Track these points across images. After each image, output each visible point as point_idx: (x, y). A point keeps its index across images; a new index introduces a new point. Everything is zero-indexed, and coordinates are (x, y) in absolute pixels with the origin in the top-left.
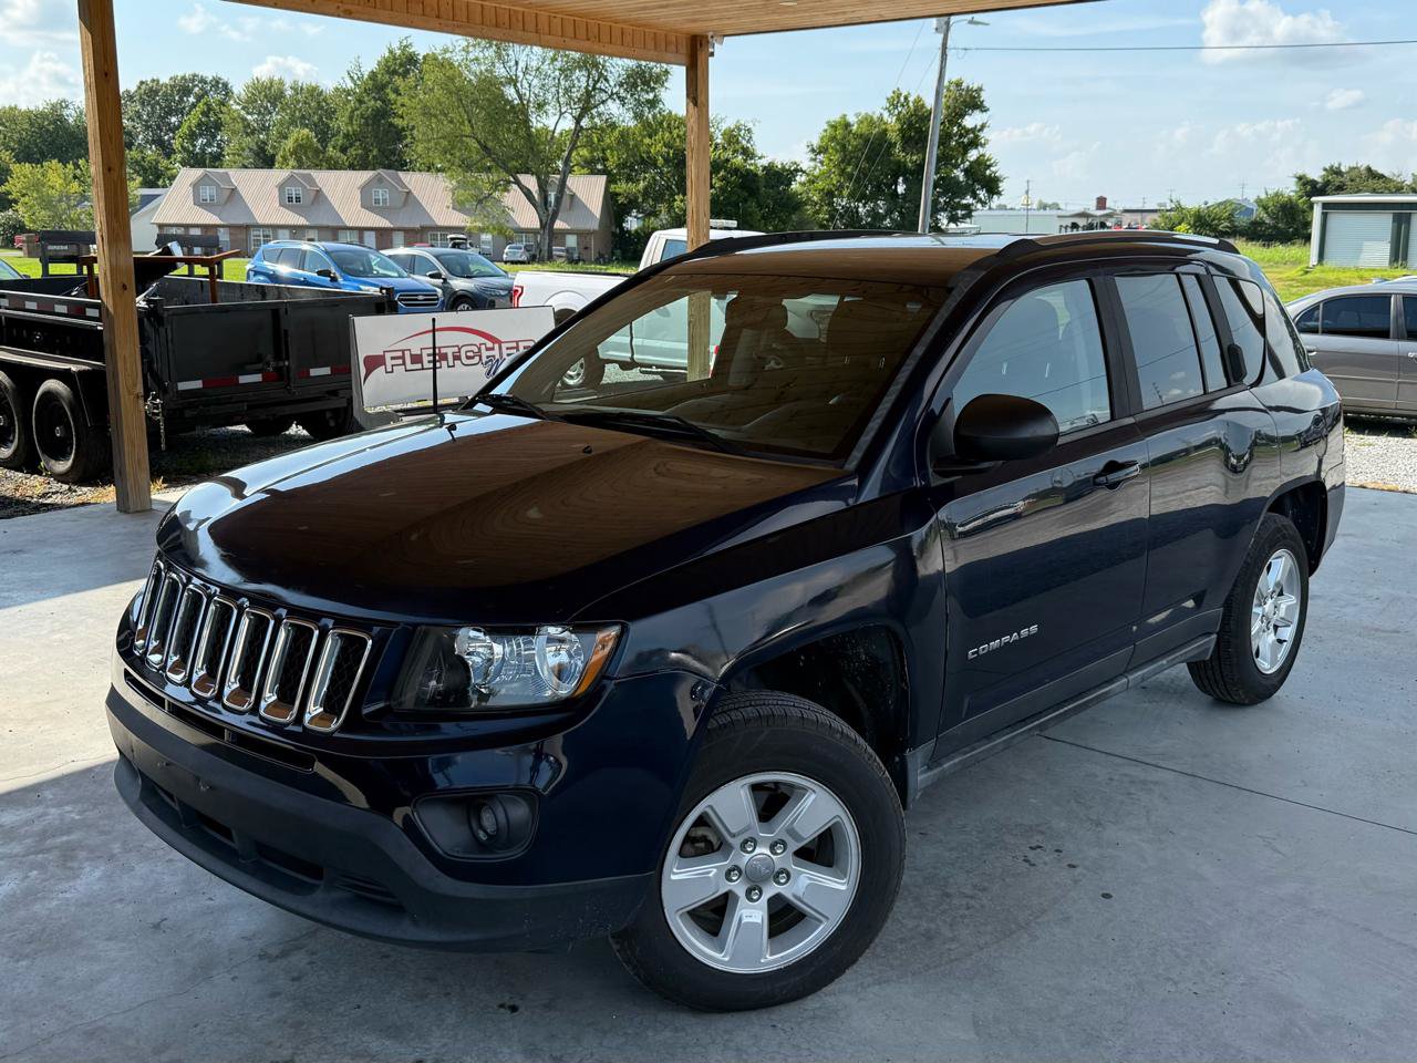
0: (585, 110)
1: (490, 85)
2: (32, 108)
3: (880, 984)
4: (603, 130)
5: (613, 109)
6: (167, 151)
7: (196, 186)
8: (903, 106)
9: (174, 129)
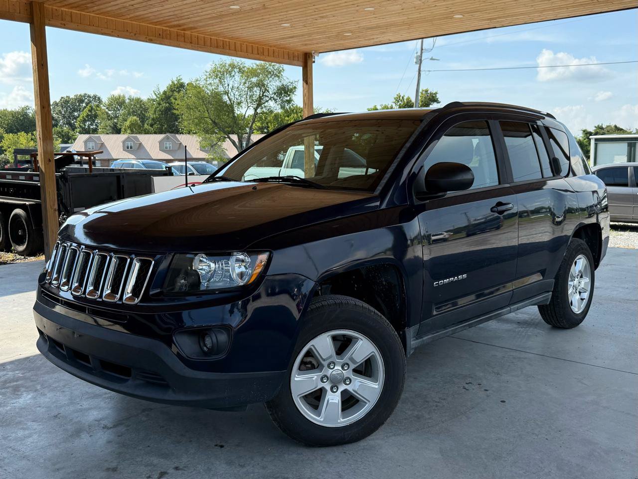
0: (259, 105)
1: (217, 96)
2: (13, 110)
3: (395, 436)
4: (266, 113)
5: (271, 104)
6: (73, 127)
7: (85, 142)
8: (401, 101)
9: (76, 118)
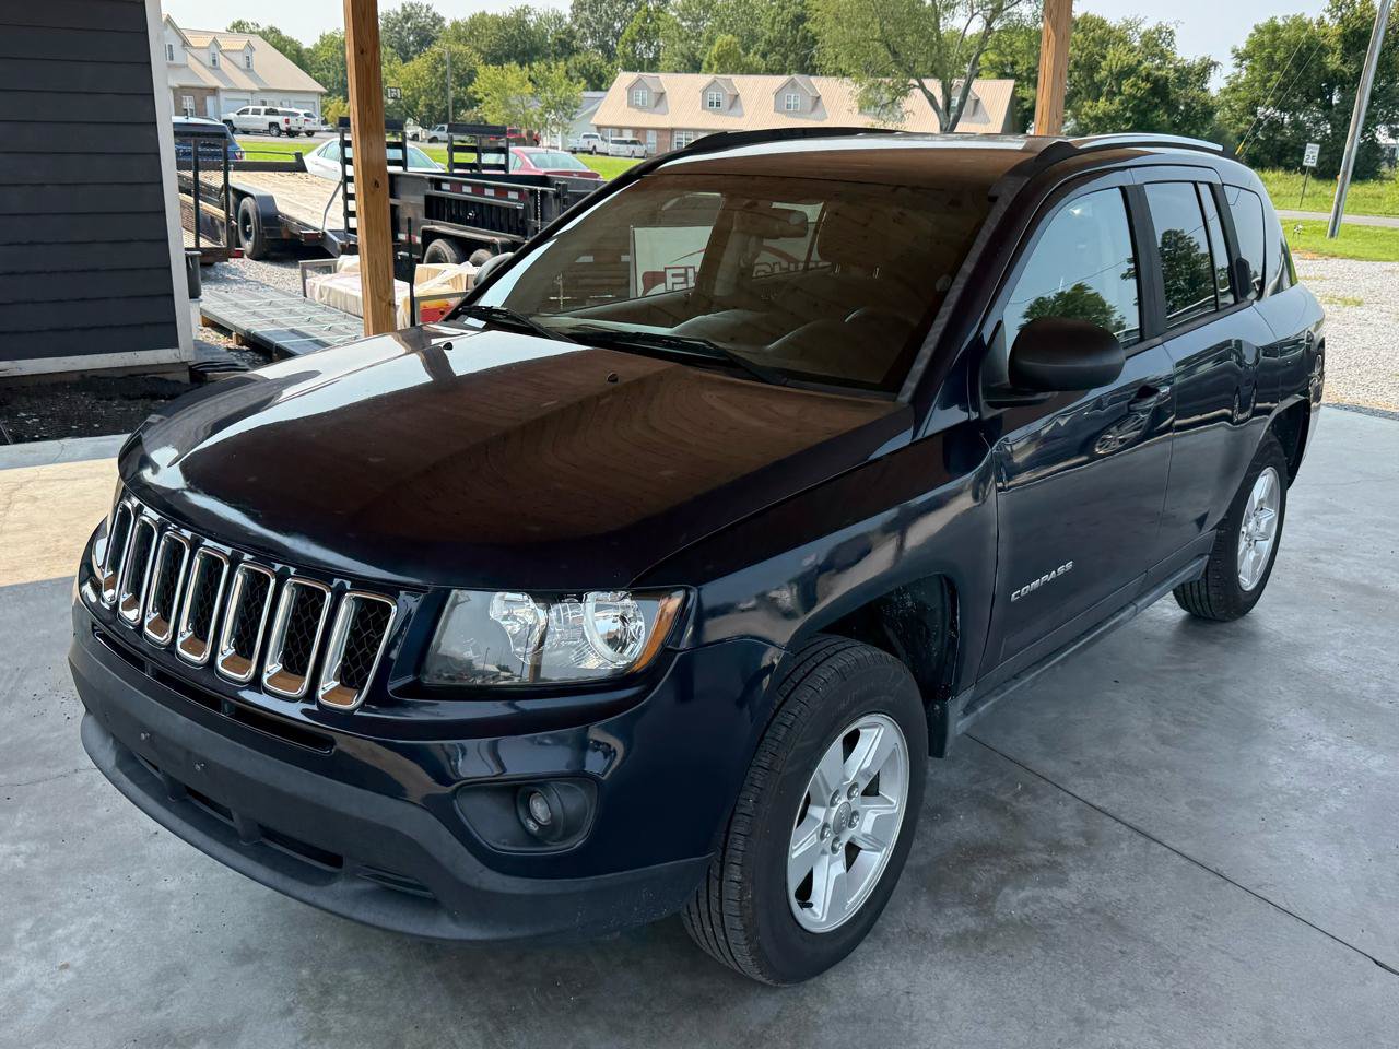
0: (996, 12)
2: (500, 15)
4: (1011, 31)
6: (610, 54)
7: (630, 89)
9: (617, 35)
